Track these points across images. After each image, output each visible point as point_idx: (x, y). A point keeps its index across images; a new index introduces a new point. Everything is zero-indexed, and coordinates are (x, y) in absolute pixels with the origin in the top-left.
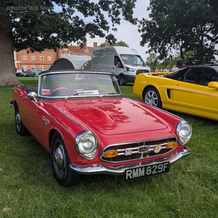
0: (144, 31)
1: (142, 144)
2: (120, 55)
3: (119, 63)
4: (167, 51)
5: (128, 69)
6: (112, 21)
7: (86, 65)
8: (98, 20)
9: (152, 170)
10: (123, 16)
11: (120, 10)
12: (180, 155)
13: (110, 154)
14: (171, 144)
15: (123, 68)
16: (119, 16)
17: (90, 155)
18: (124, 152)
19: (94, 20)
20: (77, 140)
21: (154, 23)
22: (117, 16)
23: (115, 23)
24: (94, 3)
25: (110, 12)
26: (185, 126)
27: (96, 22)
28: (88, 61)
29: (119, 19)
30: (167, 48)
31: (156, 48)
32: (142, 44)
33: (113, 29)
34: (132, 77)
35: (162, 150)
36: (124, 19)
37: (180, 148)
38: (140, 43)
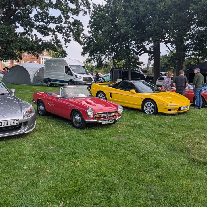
0: (85, 45)
1: (107, 113)
2: (70, 65)
3: (69, 71)
4: (103, 61)
5: (76, 76)
6: (65, 41)
7: (39, 72)
8: (53, 39)
9: (110, 122)
10: (73, 37)
11: (71, 34)
12: (119, 117)
13: (97, 116)
14: (116, 114)
15: (73, 75)
16: (70, 38)
17: (91, 116)
18: (101, 115)
19: (50, 39)
20: (87, 111)
21: (92, 38)
22: (68, 37)
23: (67, 42)
24: (51, 28)
25: (63, 35)
26: (121, 107)
27: (52, 41)
28: (41, 68)
29: (70, 40)
30: (103, 59)
31: (95, 59)
32: (83, 54)
33: (65, 47)
34: (80, 82)
35: (113, 115)
36: (74, 40)
37: (119, 115)
38: (81, 54)
